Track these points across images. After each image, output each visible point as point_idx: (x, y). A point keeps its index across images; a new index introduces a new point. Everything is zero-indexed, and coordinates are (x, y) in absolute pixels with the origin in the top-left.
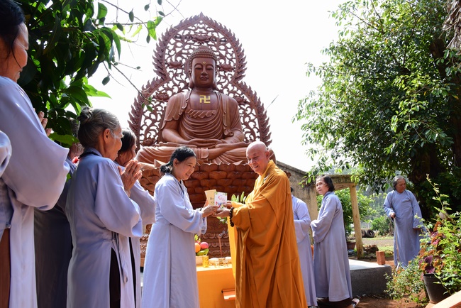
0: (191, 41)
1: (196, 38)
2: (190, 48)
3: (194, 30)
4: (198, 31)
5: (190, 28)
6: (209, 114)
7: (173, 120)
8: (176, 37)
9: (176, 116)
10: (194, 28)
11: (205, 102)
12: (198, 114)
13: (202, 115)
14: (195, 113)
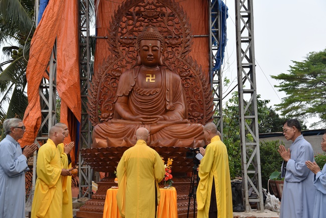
0: (141, 18)
1: (146, 15)
2: (141, 25)
3: (144, 7)
4: (147, 7)
5: (141, 4)
6: (153, 92)
7: (124, 95)
8: (128, 14)
9: (126, 92)
10: (143, 4)
11: (151, 81)
12: (145, 92)
13: (148, 93)
14: (142, 91)
